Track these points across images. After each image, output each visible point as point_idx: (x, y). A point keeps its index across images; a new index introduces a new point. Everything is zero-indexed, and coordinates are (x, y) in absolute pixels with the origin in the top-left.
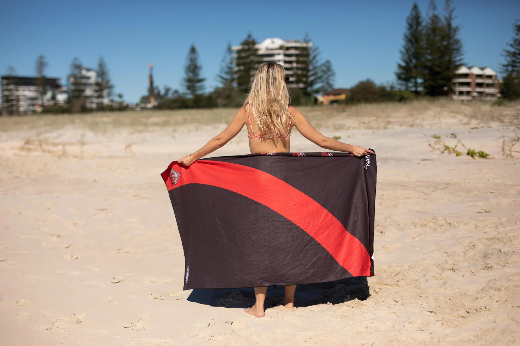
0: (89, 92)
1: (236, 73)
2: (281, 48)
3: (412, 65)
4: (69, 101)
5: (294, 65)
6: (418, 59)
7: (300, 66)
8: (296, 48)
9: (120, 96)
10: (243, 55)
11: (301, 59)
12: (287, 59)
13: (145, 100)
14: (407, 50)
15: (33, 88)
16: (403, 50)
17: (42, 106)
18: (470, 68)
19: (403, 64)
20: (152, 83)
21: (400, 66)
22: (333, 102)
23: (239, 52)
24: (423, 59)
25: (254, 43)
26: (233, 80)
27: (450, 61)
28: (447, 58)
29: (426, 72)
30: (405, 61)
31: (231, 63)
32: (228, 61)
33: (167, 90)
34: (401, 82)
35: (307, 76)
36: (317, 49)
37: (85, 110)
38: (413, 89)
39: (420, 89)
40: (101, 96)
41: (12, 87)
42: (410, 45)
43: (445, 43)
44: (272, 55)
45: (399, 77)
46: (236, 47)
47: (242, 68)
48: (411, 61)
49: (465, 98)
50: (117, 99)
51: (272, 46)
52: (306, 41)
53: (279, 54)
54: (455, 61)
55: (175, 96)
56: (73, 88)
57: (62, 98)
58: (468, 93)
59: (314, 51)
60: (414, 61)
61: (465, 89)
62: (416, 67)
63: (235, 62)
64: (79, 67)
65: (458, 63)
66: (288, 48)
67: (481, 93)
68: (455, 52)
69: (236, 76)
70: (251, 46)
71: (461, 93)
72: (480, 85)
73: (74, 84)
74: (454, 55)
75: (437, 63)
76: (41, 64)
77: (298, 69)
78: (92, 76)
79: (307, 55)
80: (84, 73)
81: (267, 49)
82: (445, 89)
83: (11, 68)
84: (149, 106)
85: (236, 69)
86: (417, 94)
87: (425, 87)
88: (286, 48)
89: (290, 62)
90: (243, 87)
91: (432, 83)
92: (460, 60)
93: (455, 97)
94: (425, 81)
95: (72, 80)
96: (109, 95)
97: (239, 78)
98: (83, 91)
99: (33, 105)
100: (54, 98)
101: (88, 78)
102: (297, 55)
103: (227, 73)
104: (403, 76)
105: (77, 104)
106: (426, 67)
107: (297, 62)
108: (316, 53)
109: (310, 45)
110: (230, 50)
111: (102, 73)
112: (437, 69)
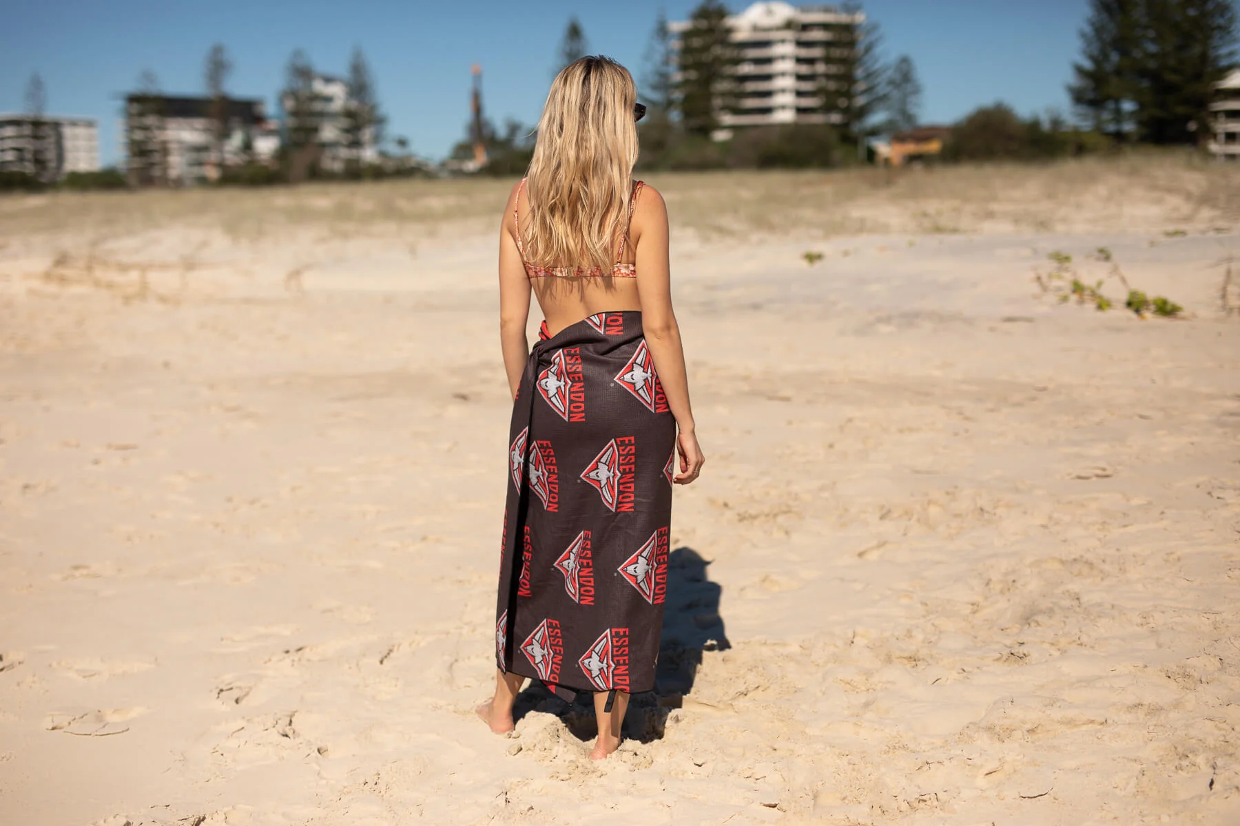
0: (329, 132)
1: (677, 86)
2: (789, 25)
3: (1108, 67)
4: (282, 155)
5: (820, 68)
6: (1124, 53)
7: (833, 69)
8: (825, 26)
9: (403, 143)
10: (696, 42)
11: (837, 53)
12: (804, 53)
13: (462, 151)
14: (1099, 30)
15: (200, 123)
16: (1088, 29)
17: (220, 166)
19: (1088, 65)
20: (478, 110)
21: (1080, 70)
22: (912, 159)
23: (686, 35)
24: (1137, 54)
25: (721, 14)
26: (670, 104)
27: (1204, 58)
28: (1196, 50)
29: (1145, 84)
30: (1092, 58)
31: (666, 62)
32: (658, 57)
33: (514, 129)
34: (1082, 109)
35: (849, 95)
36: (874, 27)
37: (317, 175)
38: (1111, 128)
39: (1129, 127)
40: (355, 144)
41: (151, 120)
42: (1105, 16)
43: (1192, 12)
44: (766, 44)
45: (1079, 97)
46: (679, 25)
47: (693, 75)
48: (1106, 56)
50: (393, 149)
51: (766, 21)
52: (851, 10)
53: (783, 41)
54: (1217, 58)
56: (290, 122)
57: (265, 146)
59: (868, 32)
60: (1115, 57)
62: (1118, 72)
63: (675, 60)
64: (304, 72)
65: (1224, 63)
66: (805, 27)
68: (1217, 34)
69: (678, 95)
70: (714, 22)
71: (1230, 137)
73: (295, 114)
74: (1215, 41)
75: (1172, 62)
76: (218, 66)
77: (828, 76)
78: (337, 94)
79: (851, 44)
80: (319, 86)
81: (755, 28)
82: (1192, 126)
83: (148, 77)
84: (472, 165)
85: (677, 77)
86: (1120, 138)
87: (1141, 123)
88: (800, 27)
89: (810, 61)
90: (696, 122)
91: (1156, 112)
92: (1231, 54)
93: (1214, 147)
94: (1142, 106)
95: (289, 104)
96: (377, 139)
97: (687, 99)
98: (316, 130)
99: (199, 163)
100: (247, 146)
101: (327, 99)
102: (827, 44)
103: (655, 87)
104: (1090, 95)
105: (301, 160)
106: (1143, 73)
107: (828, 60)
108: (872, 37)
109: (860, 18)
110: (662, 31)
111: (359, 88)
112: (1172, 78)
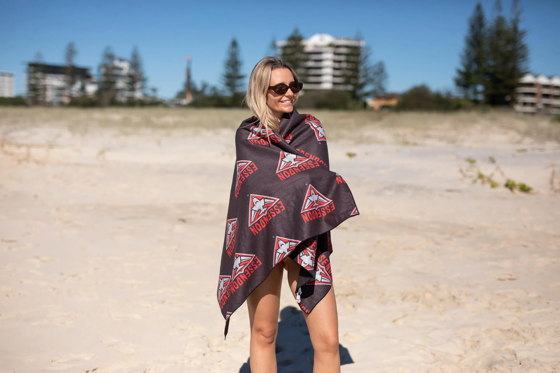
0: (121, 84)
2: (331, 45)
3: (472, 71)
4: (99, 93)
5: (344, 65)
6: (479, 64)
7: (350, 66)
8: (347, 47)
9: (154, 90)
10: (289, 51)
11: (352, 58)
12: (338, 58)
13: (181, 95)
14: (468, 54)
15: (61, 77)
16: (463, 53)
17: (70, 97)
18: (536, 76)
19: (462, 69)
20: (189, 76)
21: (459, 72)
22: (384, 107)
23: (284, 48)
24: (485, 65)
25: (300, 39)
27: (514, 69)
28: (510, 65)
29: (488, 79)
30: (465, 66)
33: (205, 86)
34: (460, 88)
35: (356, 77)
36: (369, 48)
37: (114, 103)
38: (472, 97)
39: (480, 97)
40: (133, 89)
41: (39, 75)
42: (471, 48)
43: (510, 48)
44: (320, 53)
45: (458, 83)
46: (281, 43)
48: (471, 66)
49: (529, 109)
50: (150, 93)
51: (320, 43)
52: (358, 39)
53: (328, 52)
54: (520, 69)
55: (213, 93)
56: (103, 79)
57: (91, 89)
58: (533, 104)
59: (366, 50)
60: (475, 67)
61: (529, 99)
62: (477, 73)
64: (110, 57)
65: (523, 71)
66: (338, 47)
67: (547, 105)
68: (520, 59)
70: (297, 42)
71: (525, 104)
72: (546, 96)
73: (106, 75)
74: (519, 62)
75: (500, 69)
76: (71, 52)
77: (347, 69)
78: (125, 67)
79: (358, 55)
80: (117, 63)
81: (316, 46)
82: (508, 98)
83: (39, 55)
84: (185, 102)
86: (476, 102)
87: (486, 96)
88: (336, 47)
89: (339, 62)
91: (493, 91)
93: (518, 108)
94: (487, 88)
95: (103, 70)
96: (142, 88)
98: (114, 83)
99: (61, 95)
100: (83, 89)
101: (121, 69)
102: (347, 55)
104: (463, 82)
105: (107, 96)
106: (487, 74)
107: (347, 61)
108: (368, 53)
109: (362, 44)
110: (274, 45)
111: (135, 64)
112: (499, 77)
